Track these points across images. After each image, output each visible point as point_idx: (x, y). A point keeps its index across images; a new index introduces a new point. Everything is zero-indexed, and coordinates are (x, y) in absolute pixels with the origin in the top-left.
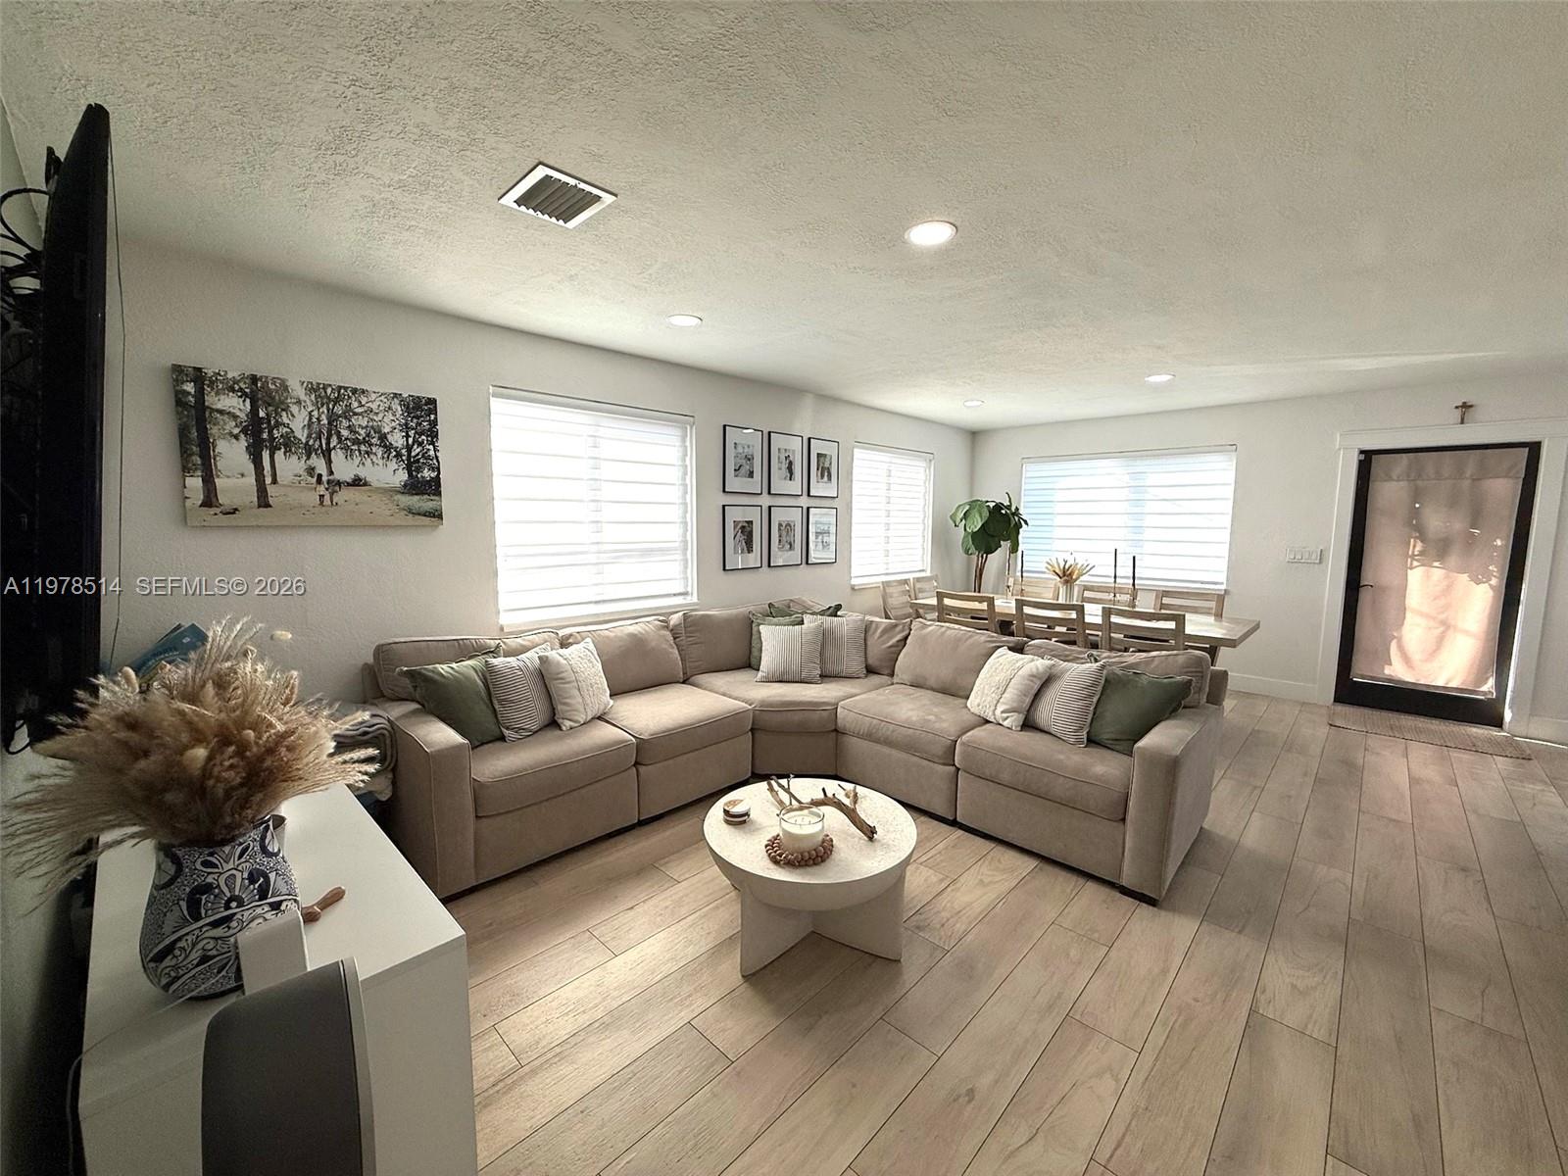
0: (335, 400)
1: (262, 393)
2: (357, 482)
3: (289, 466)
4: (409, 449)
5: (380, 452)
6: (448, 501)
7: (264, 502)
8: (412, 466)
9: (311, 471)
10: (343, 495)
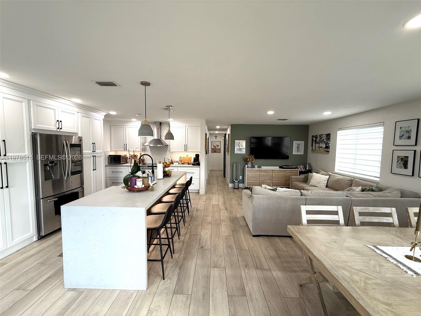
0: (321, 136)
1: (316, 137)
2: (321, 147)
3: (317, 145)
4: (326, 141)
5: (323, 142)
6: (330, 150)
7: (315, 150)
8: (326, 145)
9: (318, 145)
10: (320, 148)
